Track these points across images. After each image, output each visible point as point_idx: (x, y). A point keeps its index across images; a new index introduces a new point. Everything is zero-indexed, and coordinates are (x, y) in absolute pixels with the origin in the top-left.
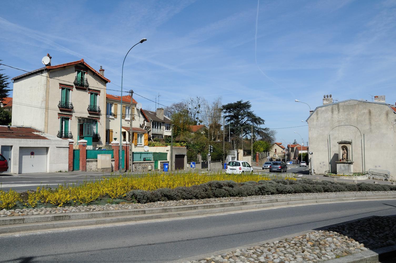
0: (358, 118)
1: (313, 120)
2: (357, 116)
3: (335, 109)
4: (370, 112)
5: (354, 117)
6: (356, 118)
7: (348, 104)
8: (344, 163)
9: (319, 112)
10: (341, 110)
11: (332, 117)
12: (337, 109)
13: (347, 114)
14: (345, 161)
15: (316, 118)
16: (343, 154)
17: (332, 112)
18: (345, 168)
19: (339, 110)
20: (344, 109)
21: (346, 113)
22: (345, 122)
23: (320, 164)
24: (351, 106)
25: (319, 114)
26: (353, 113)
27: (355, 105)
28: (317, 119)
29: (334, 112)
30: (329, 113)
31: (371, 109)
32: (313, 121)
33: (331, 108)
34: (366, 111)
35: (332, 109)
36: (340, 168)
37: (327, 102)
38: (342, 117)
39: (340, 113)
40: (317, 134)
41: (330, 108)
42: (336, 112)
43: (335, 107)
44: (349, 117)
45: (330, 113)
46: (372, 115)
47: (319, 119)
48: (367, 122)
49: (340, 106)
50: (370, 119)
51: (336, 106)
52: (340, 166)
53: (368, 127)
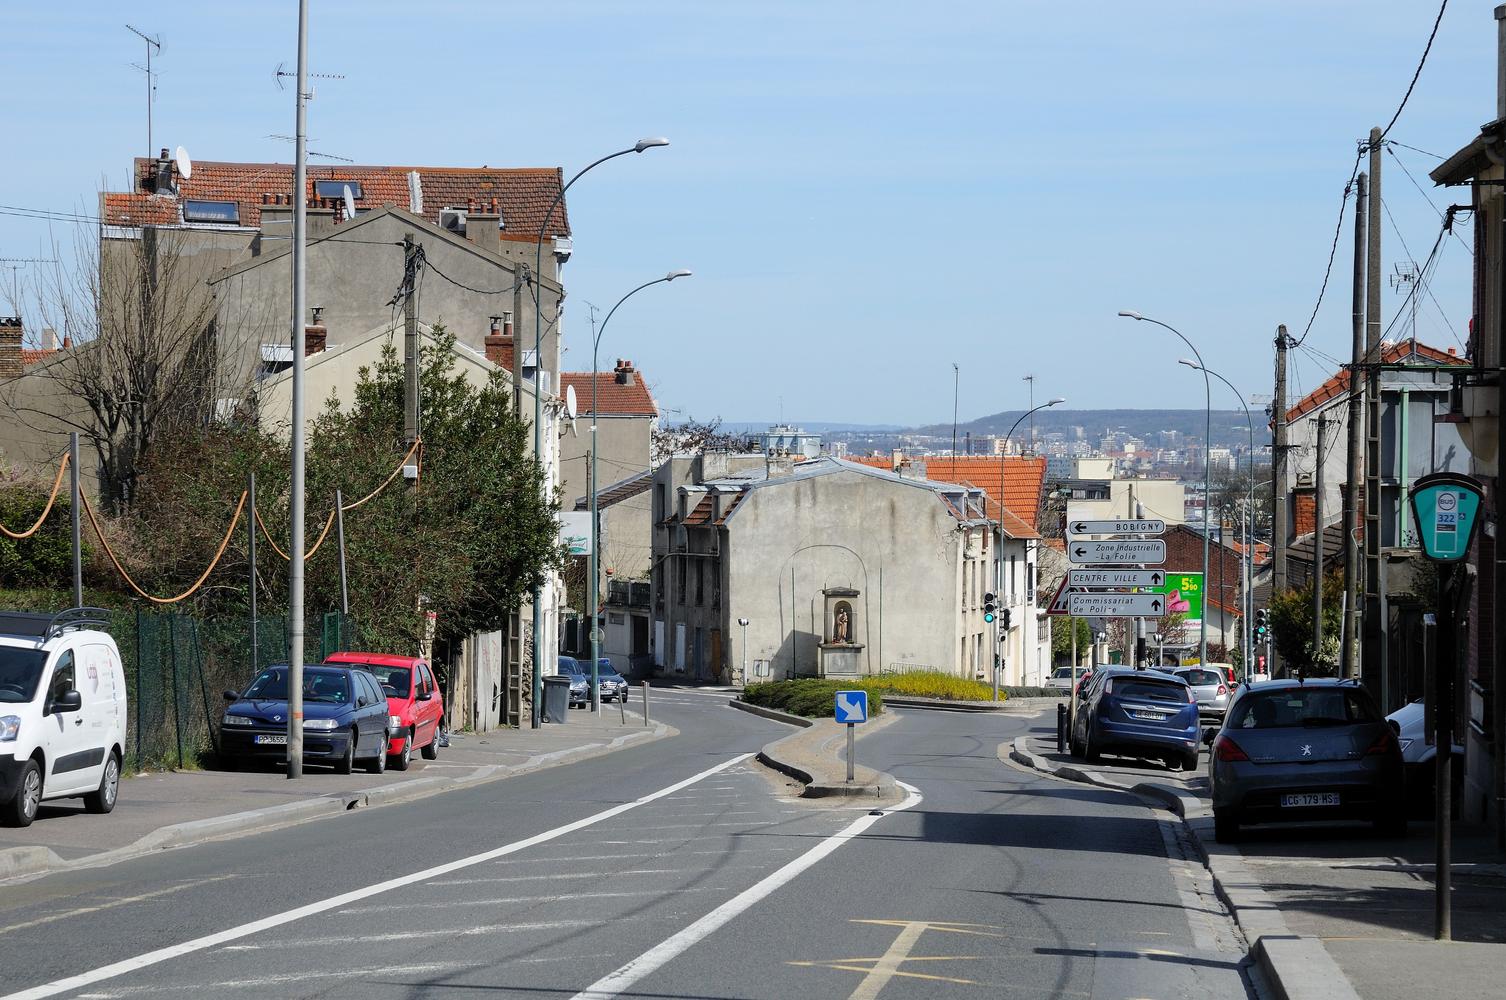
0: (864, 523)
1: (742, 522)
2: (861, 517)
3: (805, 495)
4: (893, 509)
5: (853, 519)
6: (858, 521)
7: (839, 482)
8: (844, 649)
9: (761, 500)
10: (821, 498)
11: (796, 517)
12: (809, 492)
13: (836, 510)
14: (844, 644)
15: (753, 517)
16: (837, 625)
17: (797, 502)
18: (846, 661)
19: (814, 498)
20: (827, 496)
21: (834, 507)
22: (830, 531)
23: (763, 651)
24: (845, 486)
25: (761, 507)
26: (851, 508)
27: (856, 484)
28: (756, 519)
29: (802, 501)
30: (789, 506)
31: (895, 499)
32: (744, 526)
33: (793, 488)
34: (884, 504)
35: (798, 493)
36: (834, 662)
37: (780, 471)
38: (822, 516)
39: (818, 505)
40: (755, 564)
41: (791, 489)
42: (806, 503)
43: (806, 487)
44: (842, 517)
45: (791, 504)
46: (897, 515)
47: (760, 519)
48: (886, 534)
49: (818, 486)
50: (893, 526)
51: (808, 486)
52: (834, 658)
53: (886, 549)
